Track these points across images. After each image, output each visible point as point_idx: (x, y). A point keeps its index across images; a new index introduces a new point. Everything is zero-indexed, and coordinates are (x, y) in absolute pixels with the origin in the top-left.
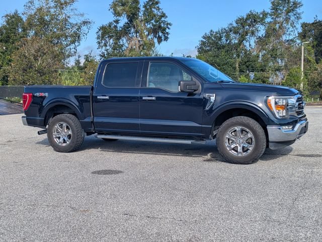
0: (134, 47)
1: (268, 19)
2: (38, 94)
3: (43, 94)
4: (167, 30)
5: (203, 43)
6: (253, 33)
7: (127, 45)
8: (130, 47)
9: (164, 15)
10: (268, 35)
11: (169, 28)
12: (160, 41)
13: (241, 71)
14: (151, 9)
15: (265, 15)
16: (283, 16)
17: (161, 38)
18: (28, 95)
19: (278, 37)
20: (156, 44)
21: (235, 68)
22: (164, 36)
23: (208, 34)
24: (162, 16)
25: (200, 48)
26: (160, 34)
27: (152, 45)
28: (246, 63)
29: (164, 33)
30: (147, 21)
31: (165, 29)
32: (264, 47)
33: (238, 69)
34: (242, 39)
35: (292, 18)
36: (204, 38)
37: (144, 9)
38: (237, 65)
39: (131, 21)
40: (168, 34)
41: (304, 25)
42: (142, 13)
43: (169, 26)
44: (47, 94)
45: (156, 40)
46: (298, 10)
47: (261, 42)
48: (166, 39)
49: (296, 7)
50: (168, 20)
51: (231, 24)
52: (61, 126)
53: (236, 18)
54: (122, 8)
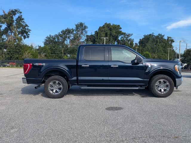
0: (11, 40)
1: (75, 32)
2: (37, 64)
3: (41, 64)
4: (29, 33)
5: (47, 40)
6: (69, 38)
7: (6, 39)
8: (8, 40)
9: (27, 26)
10: (75, 39)
11: (30, 32)
12: (25, 38)
13: (65, 54)
14: (19, 22)
15: (73, 30)
16: (80, 31)
17: (25, 36)
18: (29, 65)
19: (79, 40)
20: (23, 39)
21: (62, 52)
22: (27, 36)
23: (49, 36)
24: (26, 26)
25: (45, 43)
26: (25, 35)
27: (21, 39)
28: (66, 50)
29: (27, 34)
30: (18, 28)
31: (27, 32)
32: (73, 44)
33: (63, 53)
34: (64, 39)
35: (84, 33)
36: (47, 38)
37: (16, 22)
38: (63, 51)
39: (9, 27)
40: (29, 34)
41: (87, 36)
42: (15, 23)
43: (30, 31)
44: (44, 64)
45: (23, 37)
46: (86, 30)
47: (72, 41)
48: (28, 37)
49: (85, 28)
50: (29, 28)
51: (59, 33)
52: (54, 83)
53: (61, 31)
54: (4, 19)
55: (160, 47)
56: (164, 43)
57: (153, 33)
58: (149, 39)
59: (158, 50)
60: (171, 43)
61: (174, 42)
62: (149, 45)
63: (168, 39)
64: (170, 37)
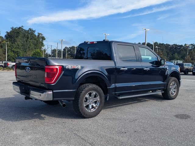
2: (70, 67)
3: (76, 67)
18: (58, 68)
44: (80, 67)
55: (32, 44)
56: (35, 39)
57: (22, 26)
58: (19, 33)
59: (29, 47)
60: (42, 41)
61: (45, 39)
62: (19, 41)
63: (38, 36)
64: (41, 34)
